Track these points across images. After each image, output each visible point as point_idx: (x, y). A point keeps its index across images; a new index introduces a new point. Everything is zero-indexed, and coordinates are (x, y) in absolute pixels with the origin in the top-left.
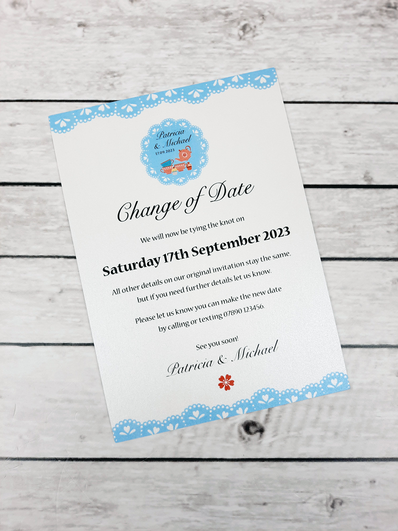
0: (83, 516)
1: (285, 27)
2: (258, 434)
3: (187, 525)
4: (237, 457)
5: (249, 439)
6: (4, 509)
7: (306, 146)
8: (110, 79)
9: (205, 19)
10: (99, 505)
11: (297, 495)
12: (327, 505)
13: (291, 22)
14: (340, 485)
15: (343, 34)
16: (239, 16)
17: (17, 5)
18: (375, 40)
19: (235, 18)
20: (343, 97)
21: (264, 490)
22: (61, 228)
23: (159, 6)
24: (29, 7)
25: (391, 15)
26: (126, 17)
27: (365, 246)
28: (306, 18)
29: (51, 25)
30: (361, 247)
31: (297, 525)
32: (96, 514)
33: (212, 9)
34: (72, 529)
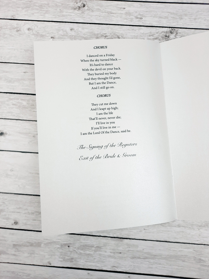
6: (10, 212)
9: (97, 38)
17: (30, 30)
23: (81, 32)
24: (34, 30)
25: (166, 39)
26: (69, 36)
29: (41, 37)
33: (100, 34)
34: (34, 221)
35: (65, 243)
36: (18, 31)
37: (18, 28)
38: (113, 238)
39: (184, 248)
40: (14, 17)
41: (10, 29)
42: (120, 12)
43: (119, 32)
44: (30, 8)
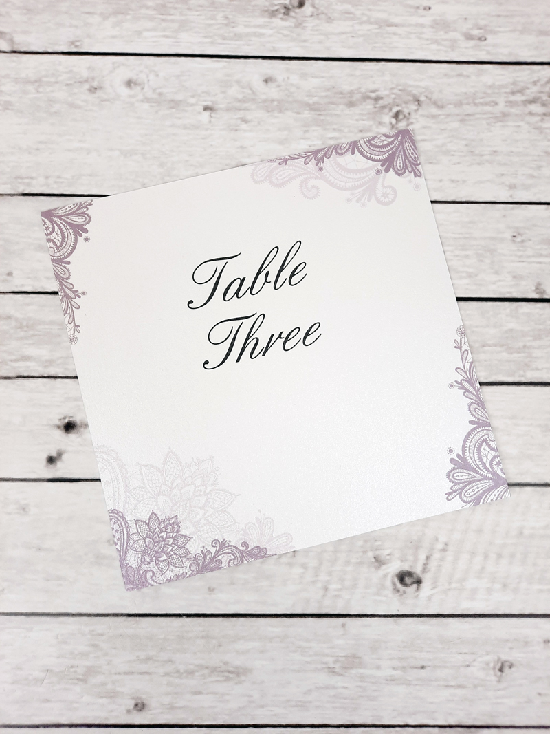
0: (212, 682)
1: (444, 115)
2: (415, 586)
3: (332, 693)
4: (390, 613)
5: (404, 592)
6: (119, 674)
7: (469, 253)
9: (351, 104)
10: (231, 669)
11: (460, 657)
12: (494, 668)
13: (451, 109)
14: (510, 645)
15: (510, 123)
16: (391, 101)
17: (132, 85)
18: (548, 131)
19: (386, 103)
20: (511, 196)
21: (421, 652)
23: (298, 88)
24: (146, 87)
26: (260, 101)
27: (537, 369)
28: (468, 104)
29: (172, 108)
30: (533, 370)
31: (460, 692)
32: (227, 679)
33: (360, 92)
34: (198, 697)
36: (93, 90)
37: (93, 79)
40: (76, 46)
41: (67, 85)
42: (414, 19)
43: (417, 83)
44: (129, 14)
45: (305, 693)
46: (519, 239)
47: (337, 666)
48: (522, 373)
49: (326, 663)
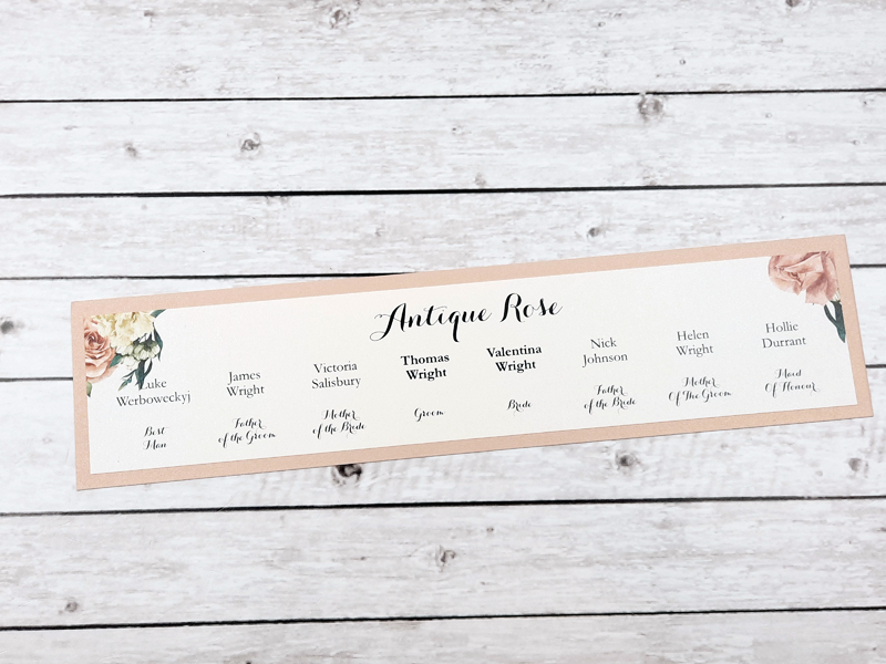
0: (147, 579)
1: (384, 13)
2: (355, 476)
3: (270, 587)
4: (330, 504)
5: (344, 483)
6: (52, 574)
7: (409, 146)
8: (182, 75)
9: (291, 6)
10: (167, 565)
11: (401, 547)
12: (436, 558)
13: (391, 7)
14: (452, 534)
15: (451, 20)
16: (331, 1)
18: (488, 26)
19: (327, 3)
20: (451, 90)
21: (362, 542)
22: (125, 244)
27: (478, 259)
29: (113, 14)
31: (402, 583)
32: (163, 576)
34: (132, 595)
35: (237, 653)
38: (389, 622)
39: (610, 631)
45: (242, 588)
46: (459, 132)
47: (276, 559)
48: (462, 263)
49: (265, 557)
